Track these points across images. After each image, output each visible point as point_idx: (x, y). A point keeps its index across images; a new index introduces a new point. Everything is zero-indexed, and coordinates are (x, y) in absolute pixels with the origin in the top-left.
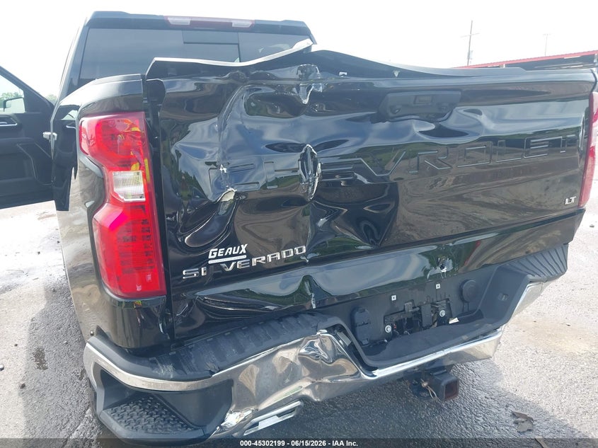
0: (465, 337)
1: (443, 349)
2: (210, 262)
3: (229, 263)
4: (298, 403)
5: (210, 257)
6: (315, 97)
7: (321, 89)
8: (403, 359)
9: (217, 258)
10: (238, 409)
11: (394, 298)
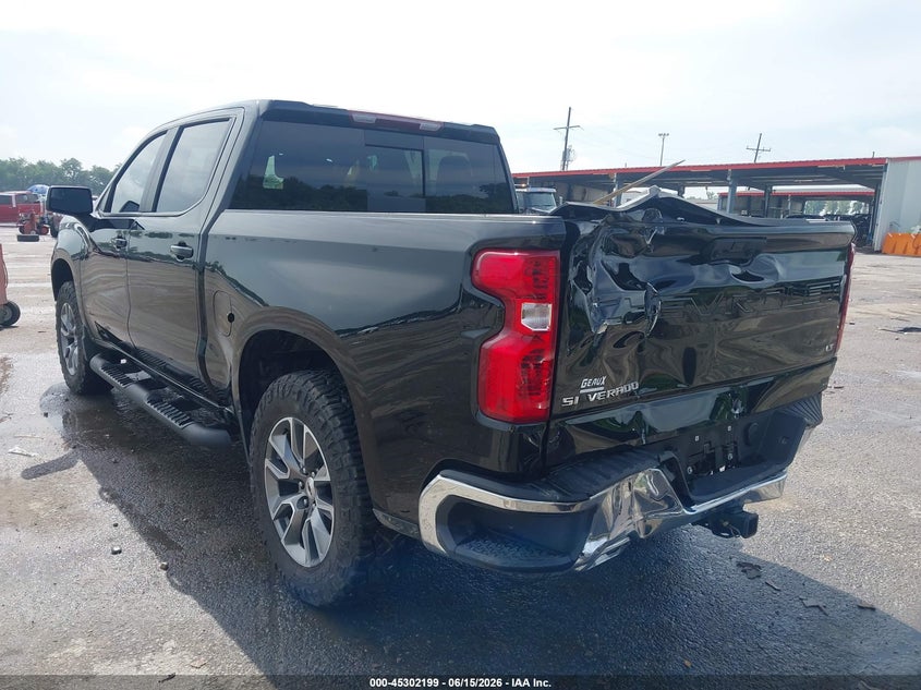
0: (760, 476)
1: (745, 486)
2: (582, 391)
3: (592, 394)
4: (628, 539)
5: (582, 387)
6: (657, 238)
7: (663, 233)
8: (715, 495)
9: (587, 388)
10: (596, 538)
11: (697, 438)
